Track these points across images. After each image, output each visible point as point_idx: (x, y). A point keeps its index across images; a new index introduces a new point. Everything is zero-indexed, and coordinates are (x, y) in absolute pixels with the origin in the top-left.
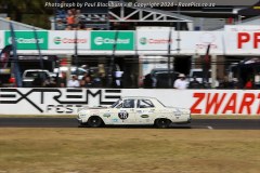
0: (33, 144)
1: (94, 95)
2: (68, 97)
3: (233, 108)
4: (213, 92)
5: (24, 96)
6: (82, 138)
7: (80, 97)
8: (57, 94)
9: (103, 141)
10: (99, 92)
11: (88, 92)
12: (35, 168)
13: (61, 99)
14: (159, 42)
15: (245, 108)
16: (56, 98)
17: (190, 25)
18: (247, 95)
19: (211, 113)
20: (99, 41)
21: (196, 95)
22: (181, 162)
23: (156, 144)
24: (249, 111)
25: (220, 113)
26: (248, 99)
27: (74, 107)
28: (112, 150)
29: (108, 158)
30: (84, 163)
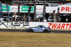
0: (4, 36)
1: (22, 23)
2: (15, 24)
3: (59, 28)
4: (54, 23)
5: (3, 23)
6: (17, 35)
7: (18, 24)
8: (12, 23)
9: (23, 36)
10: (23, 23)
11: (20, 22)
12: (4, 42)
13: (13, 24)
14: (40, 9)
15: (63, 28)
16: (11, 24)
17: (49, 5)
18: (63, 24)
19: (53, 29)
20: (24, 9)
21: (49, 24)
22: (43, 42)
23: (37, 37)
24: (64, 28)
25: (56, 29)
26: (64, 25)
27: (16, 27)
28: (25, 38)
29: (24, 40)
30: (17, 41)
